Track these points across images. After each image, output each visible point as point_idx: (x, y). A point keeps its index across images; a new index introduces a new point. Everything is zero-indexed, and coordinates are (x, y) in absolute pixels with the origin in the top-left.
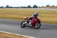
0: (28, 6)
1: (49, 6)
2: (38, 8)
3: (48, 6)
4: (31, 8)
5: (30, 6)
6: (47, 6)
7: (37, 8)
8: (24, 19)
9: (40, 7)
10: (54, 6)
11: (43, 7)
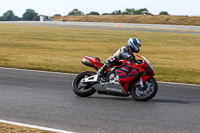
0: (5, 14)
1: (80, 13)
2: (41, 19)
3: (75, 13)
4: (17, 19)
5: (11, 13)
6: (72, 14)
7: (38, 19)
8: (86, 64)
9: (46, 18)
10: (97, 14)
11: (57, 17)
